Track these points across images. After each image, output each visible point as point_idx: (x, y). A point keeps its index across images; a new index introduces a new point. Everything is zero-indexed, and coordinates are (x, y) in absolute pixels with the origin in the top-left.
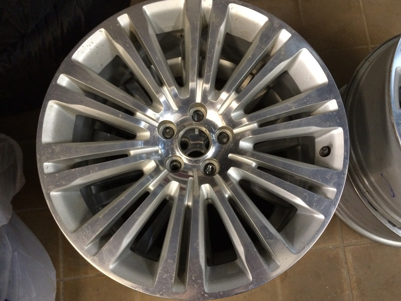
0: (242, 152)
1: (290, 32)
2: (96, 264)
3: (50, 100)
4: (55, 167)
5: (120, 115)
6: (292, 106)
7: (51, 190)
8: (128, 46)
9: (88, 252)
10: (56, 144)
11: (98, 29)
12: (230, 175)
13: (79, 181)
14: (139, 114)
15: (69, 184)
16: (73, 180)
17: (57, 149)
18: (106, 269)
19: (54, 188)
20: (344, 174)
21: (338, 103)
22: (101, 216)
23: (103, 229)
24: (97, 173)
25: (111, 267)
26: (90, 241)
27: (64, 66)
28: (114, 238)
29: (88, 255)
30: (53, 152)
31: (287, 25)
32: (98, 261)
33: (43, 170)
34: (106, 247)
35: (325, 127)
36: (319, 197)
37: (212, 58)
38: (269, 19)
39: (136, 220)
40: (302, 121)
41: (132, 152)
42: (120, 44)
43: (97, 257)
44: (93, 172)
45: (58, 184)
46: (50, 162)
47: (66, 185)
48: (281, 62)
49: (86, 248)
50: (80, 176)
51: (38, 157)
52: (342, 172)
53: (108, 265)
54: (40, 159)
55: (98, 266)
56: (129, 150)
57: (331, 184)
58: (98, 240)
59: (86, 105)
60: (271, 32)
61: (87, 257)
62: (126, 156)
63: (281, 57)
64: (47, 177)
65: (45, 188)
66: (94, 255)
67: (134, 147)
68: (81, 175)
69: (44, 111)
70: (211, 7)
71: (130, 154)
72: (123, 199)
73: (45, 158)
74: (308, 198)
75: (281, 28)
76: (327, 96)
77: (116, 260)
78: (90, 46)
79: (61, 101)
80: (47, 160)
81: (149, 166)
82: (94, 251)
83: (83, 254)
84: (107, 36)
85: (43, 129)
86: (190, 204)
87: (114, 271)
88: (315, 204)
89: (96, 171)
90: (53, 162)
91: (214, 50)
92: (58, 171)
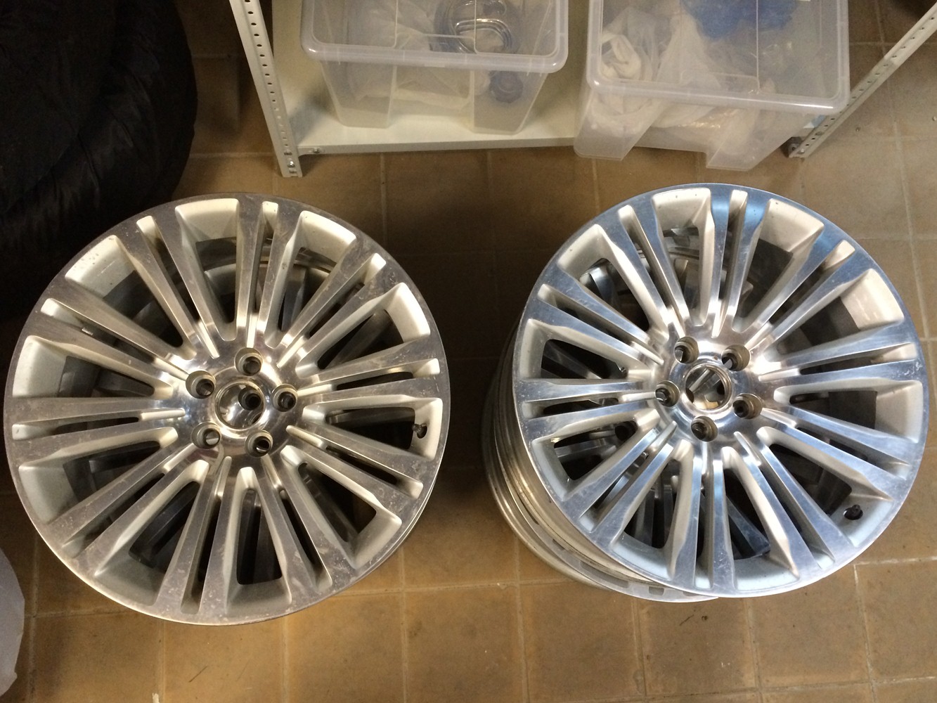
0: (305, 425)
1: (385, 258)
2: (76, 569)
3: (29, 335)
4: (28, 431)
5: (130, 362)
6: (378, 363)
7: (21, 463)
8: (149, 262)
9: (65, 552)
10: (33, 397)
11: (107, 236)
12: (283, 457)
13: (62, 453)
14: (159, 361)
15: (46, 456)
16: (53, 451)
17: (34, 405)
18: (90, 577)
19: (25, 461)
20: (436, 465)
21: (440, 364)
22: (89, 504)
23: (89, 521)
24: (88, 443)
25: (97, 573)
26: (70, 537)
27: (53, 287)
28: (104, 535)
29: (66, 556)
30: (28, 409)
31: (381, 248)
32: (78, 565)
33: (10, 433)
34: (92, 547)
35: (419, 396)
36: (398, 494)
37: (272, 286)
38: (357, 237)
39: (138, 512)
40: (390, 385)
41: (145, 416)
42: (139, 259)
43: (79, 560)
44: (82, 442)
45: (31, 455)
46: (22, 424)
47: (43, 457)
48: (368, 300)
49: (63, 546)
50: (64, 446)
51: (5, 415)
52: (434, 462)
53: (93, 572)
54: (8, 418)
55: (78, 572)
56: (140, 412)
57: (418, 477)
58: (82, 537)
59: (81, 344)
60: (358, 256)
61: (63, 558)
62: (135, 419)
63: (370, 293)
64: (16, 444)
65: (12, 460)
66: (74, 557)
67: (147, 407)
68: (65, 444)
69: (20, 351)
70: (276, 212)
71: (141, 417)
72: (123, 482)
73: (14, 417)
74: (384, 494)
75: (372, 251)
76: (427, 353)
77: (105, 566)
78: (94, 259)
79: (44, 337)
80: (19, 420)
81: (169, 436)
82: (75, 551)
83: (59, 554)
84: (120, 246)
85: (16, 376)
86: (221, 494)
87: (99, 580)
88: (391, 503)
89: (87, 440)
90: (25, 424)
91: (275, 276)
92: (33, 437)
